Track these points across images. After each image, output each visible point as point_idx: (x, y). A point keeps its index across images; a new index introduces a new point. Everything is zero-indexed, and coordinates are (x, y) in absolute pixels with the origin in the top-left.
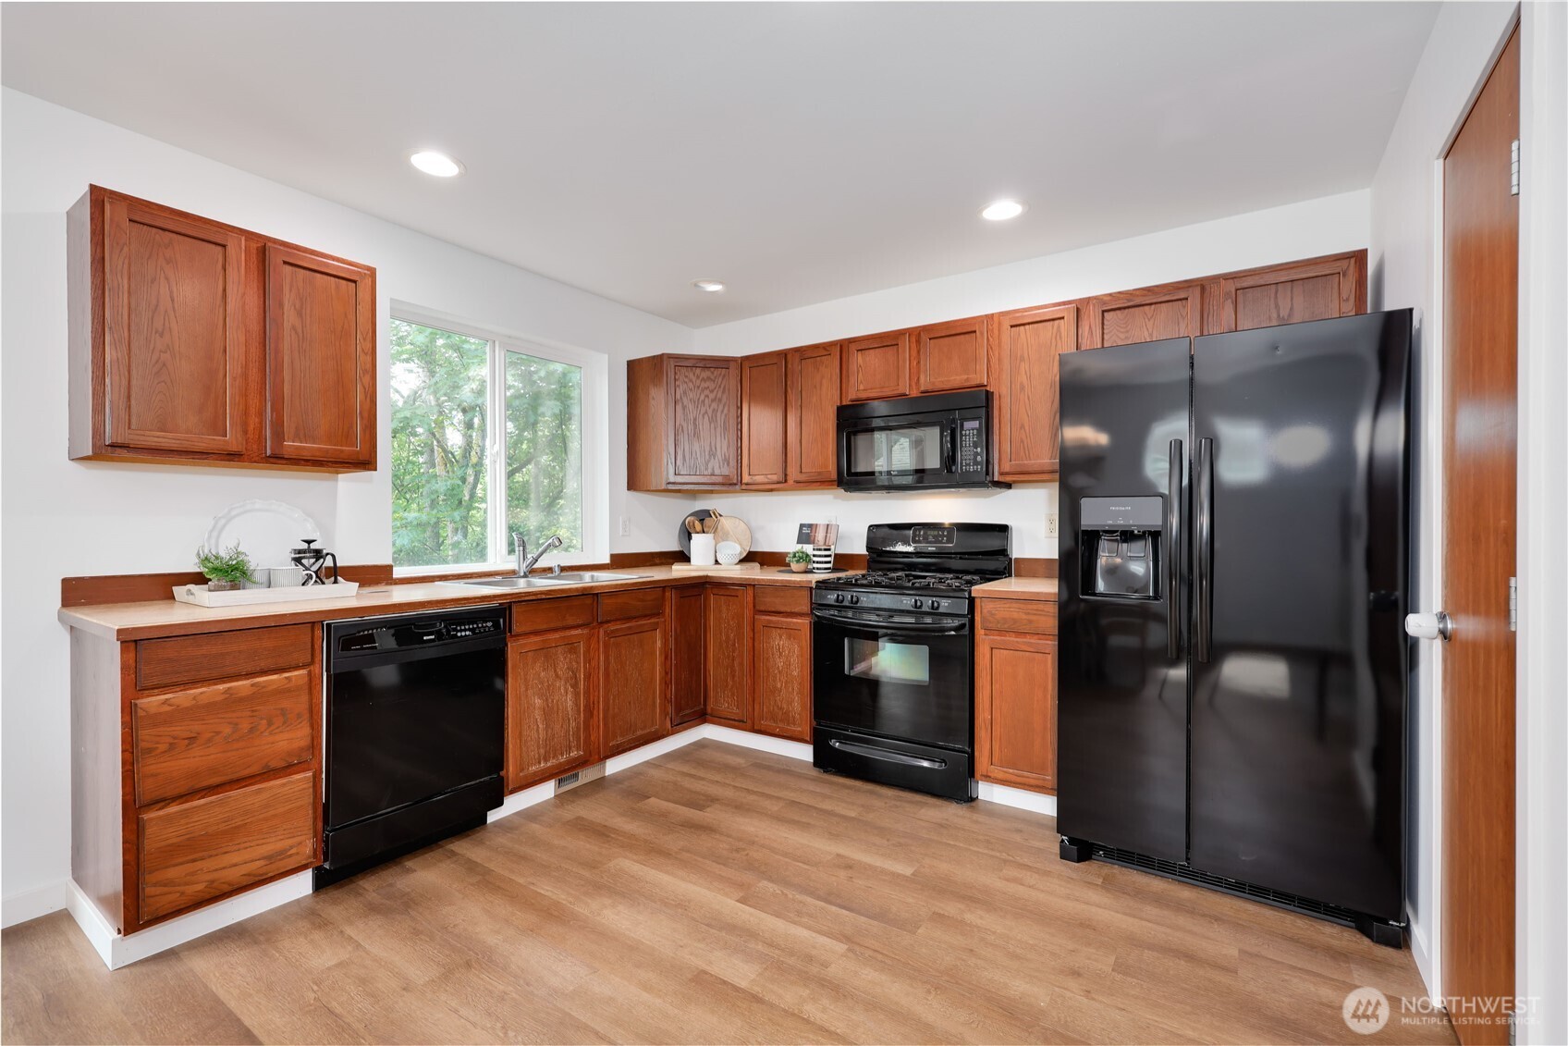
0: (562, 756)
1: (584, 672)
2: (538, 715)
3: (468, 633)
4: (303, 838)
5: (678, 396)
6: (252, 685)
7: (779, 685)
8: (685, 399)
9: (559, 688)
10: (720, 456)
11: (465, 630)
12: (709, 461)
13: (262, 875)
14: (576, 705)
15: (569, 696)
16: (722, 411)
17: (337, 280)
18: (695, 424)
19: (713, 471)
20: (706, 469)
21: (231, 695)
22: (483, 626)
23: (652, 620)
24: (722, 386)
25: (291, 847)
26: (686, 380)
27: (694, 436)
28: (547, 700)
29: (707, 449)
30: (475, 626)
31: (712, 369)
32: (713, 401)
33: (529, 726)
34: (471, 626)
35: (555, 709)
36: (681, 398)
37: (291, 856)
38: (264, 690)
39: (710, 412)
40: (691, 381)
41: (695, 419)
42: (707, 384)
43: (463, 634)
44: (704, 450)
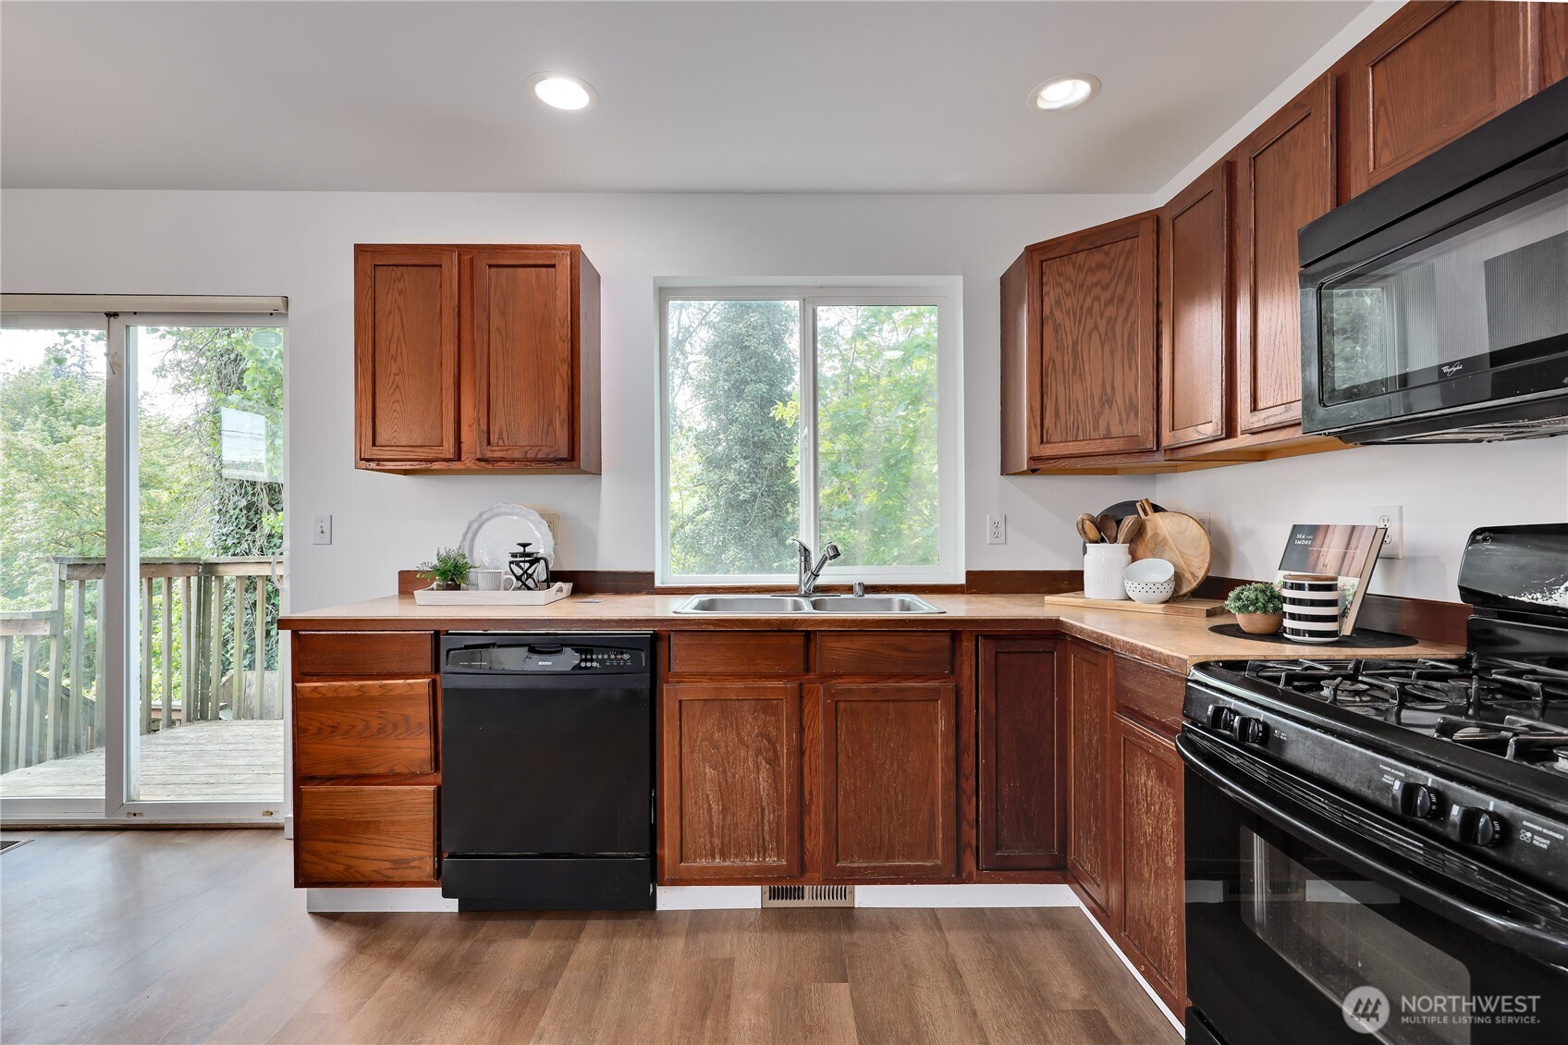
0: (752, 856)
1: (788, 745)
2: (710, 790)
3: (594, 664)
4: (424, 853)
5: (1047, 311)
6: (381, 686)
8: (1058, 314)
9: (746, 760)
10: (1120, 403)
11: (592, 660)
12: (1100, 413)
13: (388, 877)
14: (776, 790)
15: (763, 776)
16: (1126, 319)
17: (537, 269)
18: (1075, 352)
19: (1108, 428)
20: (1095, 429)
21: (364, 692)
22: (616, 659)
23: (932, 684)
24: (1126, 273)
25: (414, 860)
26: (1061, 280)
27: (1074, 372)
28: (724, 771)
29: (1097, 392)
30: (606, 657)
31: (1106, 248)
32: (1108, 303)
33: (696, 803)
34: (600, 657)
35: (738, 786)
36: (1052, 311)
37: (413, 867)
38: (391, 693)
39: (1102, 326)
40: (1068, 279)
41: (1075, 344)
42: (1098, 276)
43: (589, 664)
44: (1092, 395)
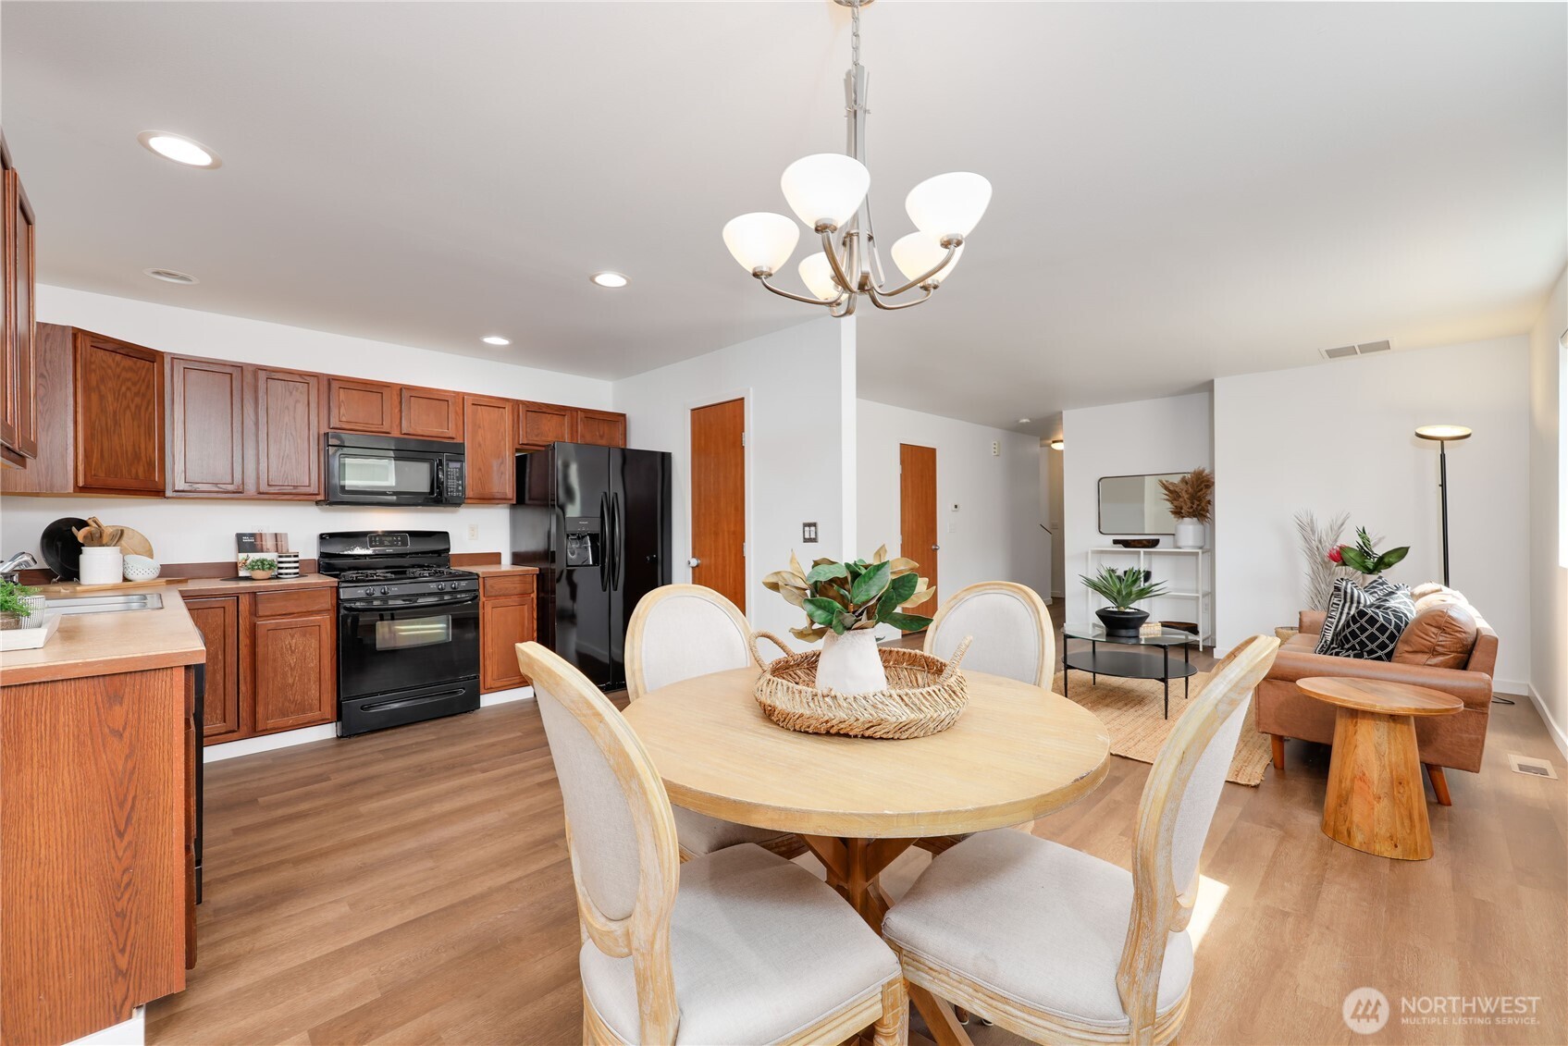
5: (94, 383)
7: (290, 681)
8: (102, 388)
10: (145, 460)
12: (132, 463)
16: (147, 409)
18: (114, 418)
19: (137, 475)
20: (129, 472)
24: (147, 379)
26: (104, 365)
27: (114, 431)
29: (130, 449)
31: (135, 359)
32: (136, 394)
36: (98, 385)
39: (132, 407)
40: (109, 368)
41: (115, 413)
42: (129, 375)
44: (127, 451)
